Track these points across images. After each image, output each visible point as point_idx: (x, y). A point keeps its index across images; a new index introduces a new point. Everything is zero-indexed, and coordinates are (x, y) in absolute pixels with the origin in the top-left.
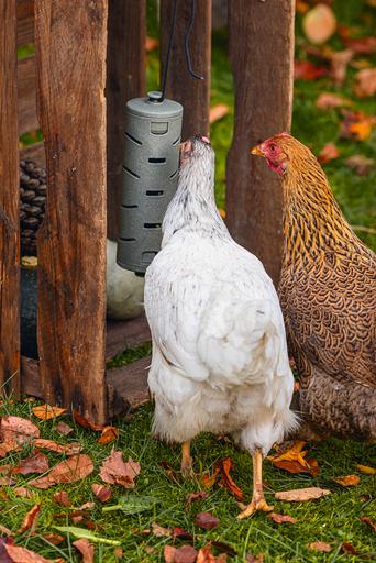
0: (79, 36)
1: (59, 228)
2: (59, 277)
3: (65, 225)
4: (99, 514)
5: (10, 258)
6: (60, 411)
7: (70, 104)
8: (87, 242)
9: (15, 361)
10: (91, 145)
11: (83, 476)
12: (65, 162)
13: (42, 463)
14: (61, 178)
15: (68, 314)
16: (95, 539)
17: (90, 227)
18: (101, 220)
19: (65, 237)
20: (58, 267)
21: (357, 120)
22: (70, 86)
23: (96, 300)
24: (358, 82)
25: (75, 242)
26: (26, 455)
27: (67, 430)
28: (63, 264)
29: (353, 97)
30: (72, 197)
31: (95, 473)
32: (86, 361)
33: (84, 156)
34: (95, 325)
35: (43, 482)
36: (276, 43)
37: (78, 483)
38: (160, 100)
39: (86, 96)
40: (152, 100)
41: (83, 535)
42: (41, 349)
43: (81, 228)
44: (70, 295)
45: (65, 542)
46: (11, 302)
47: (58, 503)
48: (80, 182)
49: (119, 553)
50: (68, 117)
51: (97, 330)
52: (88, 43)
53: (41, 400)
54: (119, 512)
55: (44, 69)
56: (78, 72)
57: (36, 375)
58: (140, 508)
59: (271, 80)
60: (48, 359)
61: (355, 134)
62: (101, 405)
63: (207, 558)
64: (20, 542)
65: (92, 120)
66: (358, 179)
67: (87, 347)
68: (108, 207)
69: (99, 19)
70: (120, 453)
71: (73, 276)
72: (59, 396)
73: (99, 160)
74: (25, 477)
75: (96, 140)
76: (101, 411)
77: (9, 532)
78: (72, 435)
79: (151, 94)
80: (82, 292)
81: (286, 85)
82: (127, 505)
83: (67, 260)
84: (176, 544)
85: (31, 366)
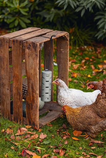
0: (34, 59)
1: (30, 93)
2: (30, 102)
3: (31, 93)
4: (40, 144)
5: (20, 99)
6: (31, 127)
7: (32, 71)
8: (35, 96)
9: (22, 118)
10: (36, 79)
11: (37, 138)
12: (31, 82)
13: (29, 136)
14: (30, 84)
15: (32, 109)
16: (41, 149)
17: (36, 93)
18: (38, 92)
19: (31, 95)
20: (30, 101)
21: (74, 74)
22: (32, 68)
23: (37, 106)
24: (73, 67)
25: (33, 96)
26: (26, 134)
27: (32, 130)
28: (31, 100)
29: (72, 70)
30: (32, 88)
31: (39, 137)
32: (35, 117)
33: (35, 81)
34: (37, 111)
35: (29, 139)
36: (65, 60)
37: (36, 139)
38: (48, 71)
39: (35, 70)
40: (46, 71)
41: (39, 148)
42: (27, 116)
43: (34, 93)
44: (32, 106)
45: (36, 149)
46: (21, 107)
47: (33, 142)
48: (34, 85)
49: (45, 151)
50: (32, 74)
51: (37, 112)
52: (35, 60)
53: (27, 125)
54: (44, 144)
55: (27, 65)
56: (33, 66)
57: (25, 120)
58: (48, 143)
59: (65, 66)
60: (28, 117)
61: (74, 76)
62: (38, 125)
63: (61, 151)
64: (28, 149)
65: (36, 74)
66: (76, 84)
67: (35, 115)
68: (39, 90)
69: (37, 56)
70: (43, 133)
71: (33, 102)
72: (30, 124)
73: (37, 81)
74: (26, 138)
75: (37, 78)
76: (38, 126)
77: (25, 148)
78: (33, 131)
79: (46, 70)
80: (34, 105)
81: (68, 67)
82: (45, 142)
83: (31, 99)
84: (55, 149)
85: (25, 119)
